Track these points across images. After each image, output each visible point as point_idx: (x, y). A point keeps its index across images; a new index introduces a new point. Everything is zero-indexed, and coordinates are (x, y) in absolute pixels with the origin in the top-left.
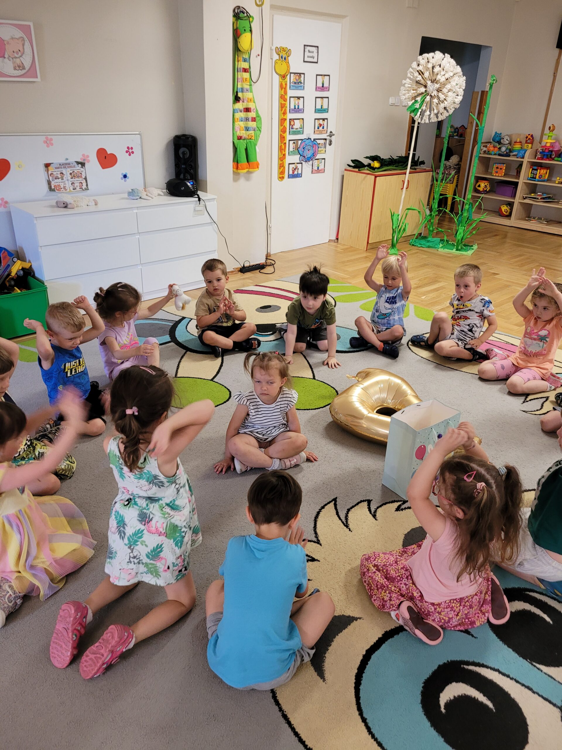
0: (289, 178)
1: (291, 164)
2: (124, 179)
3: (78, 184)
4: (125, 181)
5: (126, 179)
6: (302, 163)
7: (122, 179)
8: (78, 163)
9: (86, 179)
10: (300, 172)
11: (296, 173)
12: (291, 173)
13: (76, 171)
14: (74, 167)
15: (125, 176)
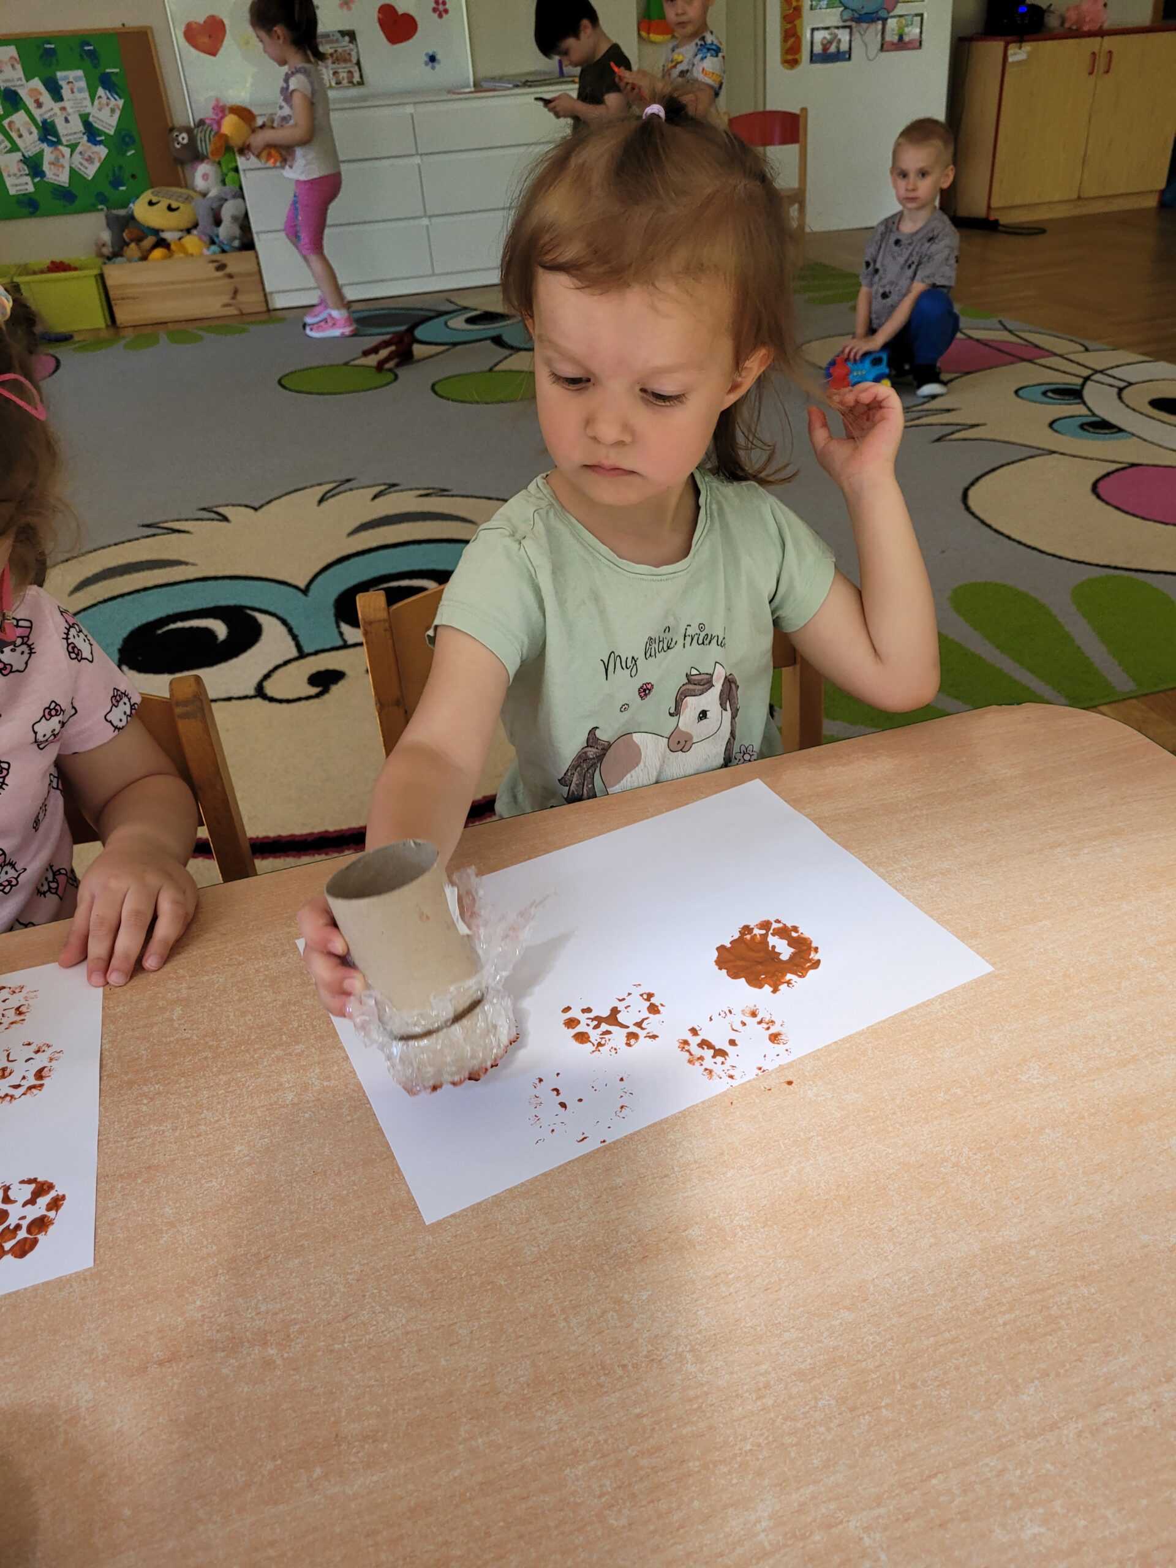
0: (812, 61)
1: (818, 29)
2: (430, 64)
3: (345, 75)
4: (433, 68)
5: (436, 64)
6: (850, 27)
7: (426, 64)
8: (343, 33)
9: (358, 63)
10: (844, 47)
11: (833, 49)
12: (818, 49)
13: (340, 50)
14: (337, 41)
15: (432, 59)
